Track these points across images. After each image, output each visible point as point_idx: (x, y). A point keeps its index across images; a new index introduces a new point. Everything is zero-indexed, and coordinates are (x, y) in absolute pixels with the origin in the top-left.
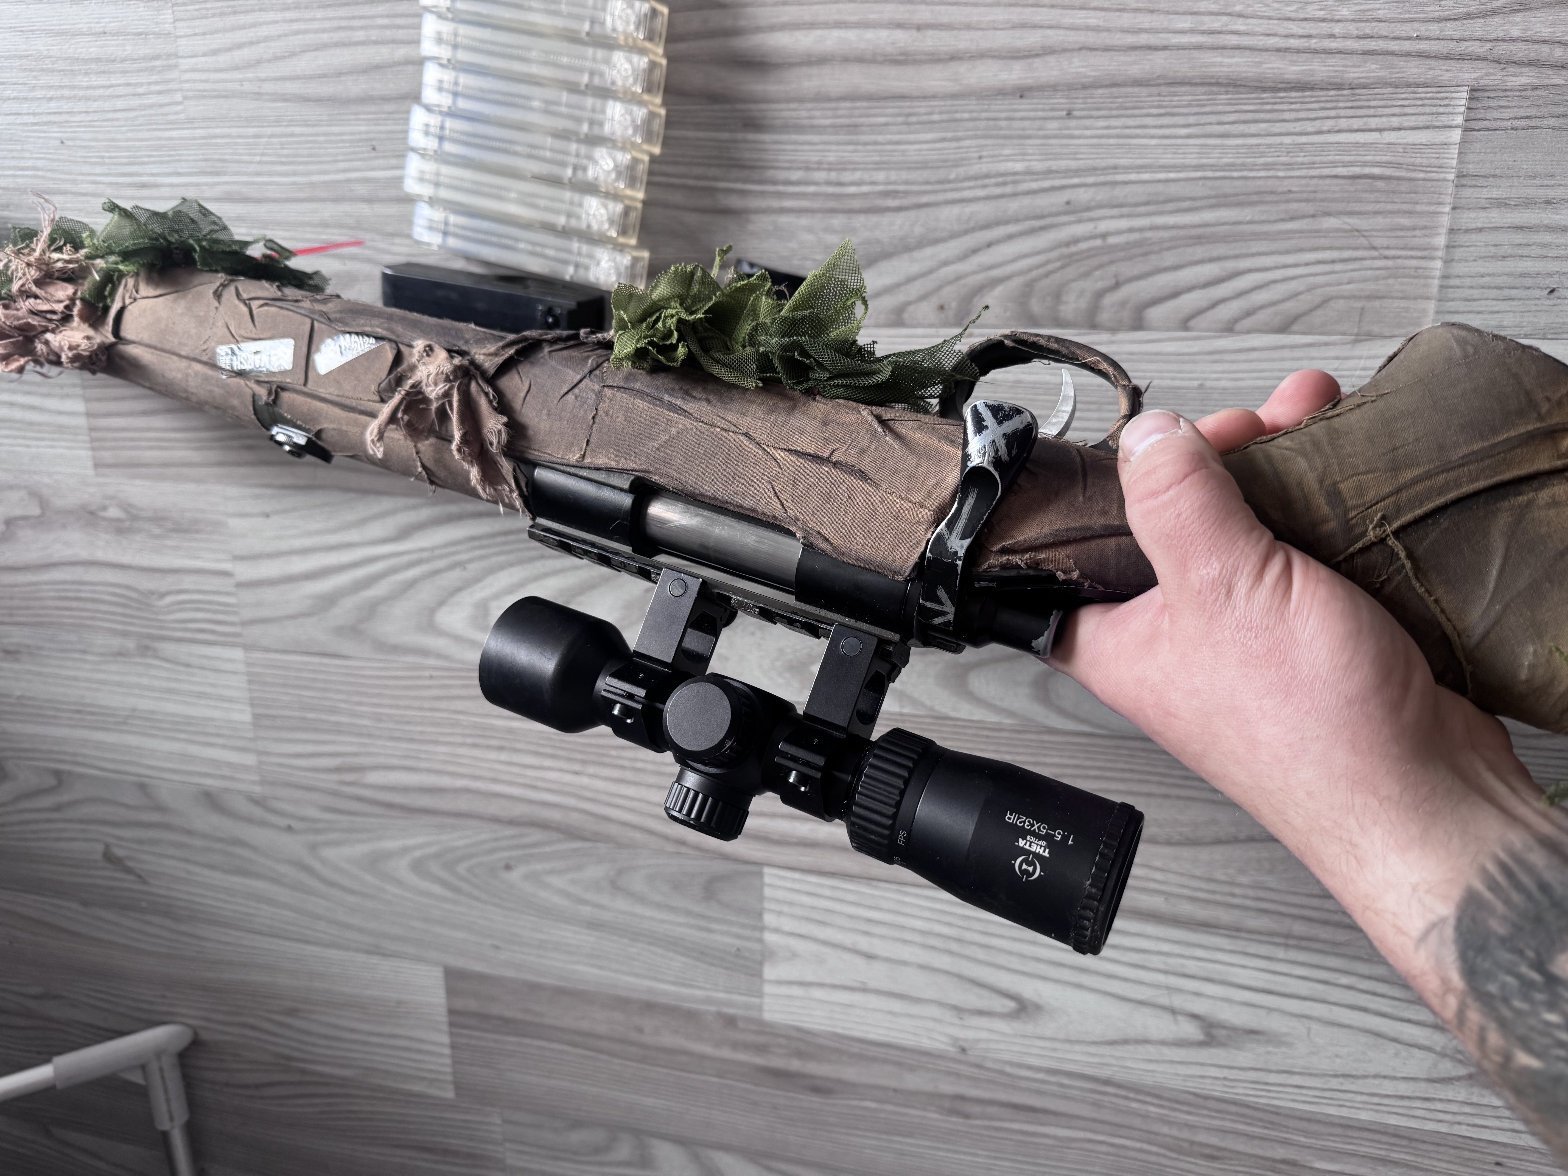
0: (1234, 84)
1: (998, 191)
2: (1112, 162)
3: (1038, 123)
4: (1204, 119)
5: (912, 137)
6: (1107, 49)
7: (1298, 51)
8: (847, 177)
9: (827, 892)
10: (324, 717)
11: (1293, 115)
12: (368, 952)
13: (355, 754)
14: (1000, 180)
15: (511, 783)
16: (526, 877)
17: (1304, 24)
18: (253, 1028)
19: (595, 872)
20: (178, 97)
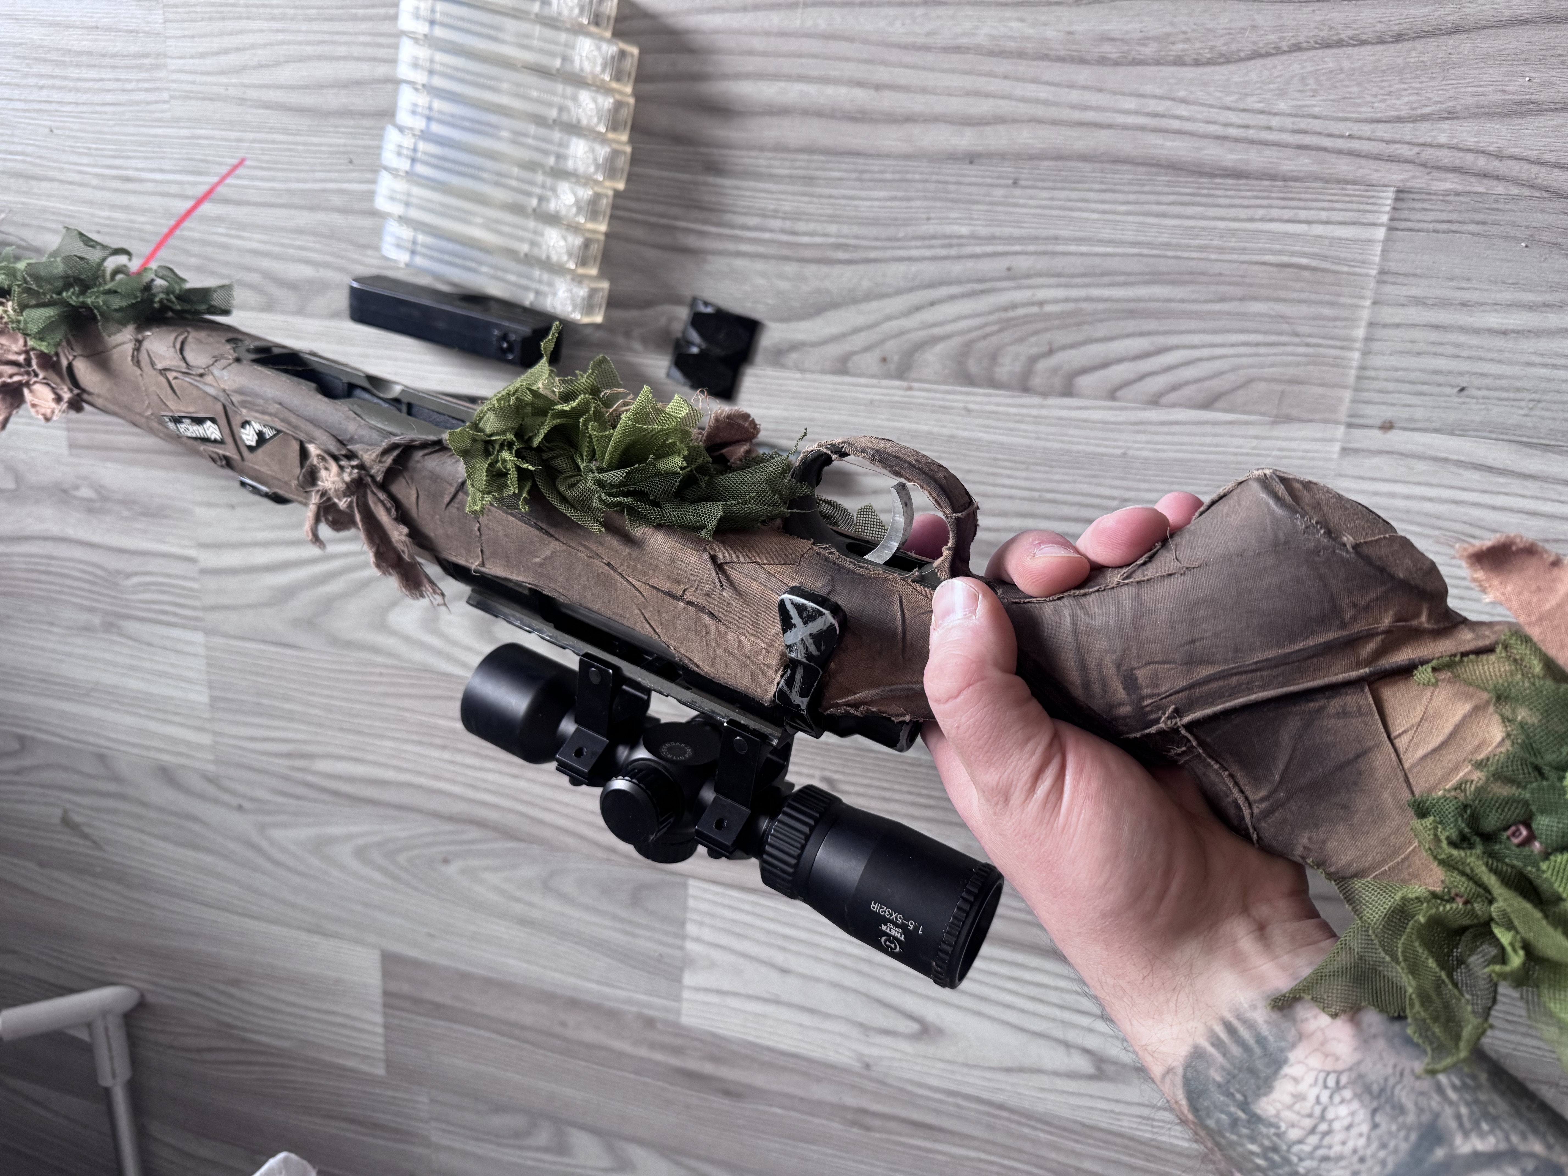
0: (1174, 167)
1: (944, 252)
2: (1053, 232)
3: (984, 190)
4: (1143, 198)
5: (864, 193)
6: (1055, 123)
7: (1236, 140)
8: (801, 226)
9: (748, 907)
10: (277, 703)
11: (1228, 201)
12: (309, 931)
13: (305, 742)
14: (946, 241)
15: (453, 781)
16: (463, 871)
17: (1243, 115)
18: (197, 994)
19: (528, 871)
20: (165, 96)
